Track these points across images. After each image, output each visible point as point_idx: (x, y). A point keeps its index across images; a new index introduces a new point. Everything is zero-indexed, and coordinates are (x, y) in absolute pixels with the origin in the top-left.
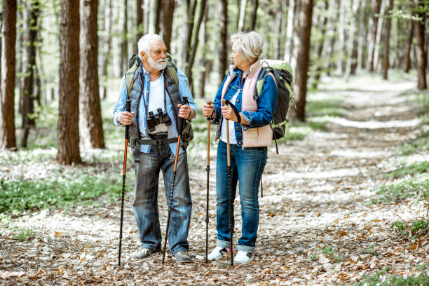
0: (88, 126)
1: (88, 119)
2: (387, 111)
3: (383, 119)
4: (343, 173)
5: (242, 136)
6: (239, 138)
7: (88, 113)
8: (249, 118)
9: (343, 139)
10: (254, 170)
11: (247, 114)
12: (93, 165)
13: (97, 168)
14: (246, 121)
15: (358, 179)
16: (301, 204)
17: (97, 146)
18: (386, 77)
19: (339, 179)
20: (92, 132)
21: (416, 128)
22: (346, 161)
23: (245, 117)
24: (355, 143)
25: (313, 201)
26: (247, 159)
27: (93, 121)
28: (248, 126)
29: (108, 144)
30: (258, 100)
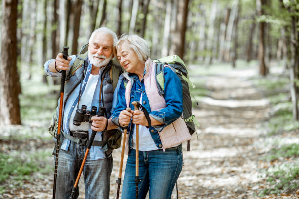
0: (8, 106)
1: (8, 100)
2: (240, 92)
3: (238, 98)
4: (222, 153)
5: (159, 138)
6: (158, 141)
7: (8, 96)
8: (161, 116)
9: (212, 116)
10: (170, 177)
11: (157, 113)
12: (8, 143)
13: (11, 146)
14: (158, 121)
15: (239, 161)
16: (194, 190)
17: (15, 122)
18: (234, 66)
19: (221, 160)
20: (11, 112)
21: (266, 107)
22: (222, 140)
23: (156, 117)
24: (222, 120)
25: (204, 186)
26: (163, 165)
27: (12, 102)
28: (163, 126)
29: (25, 120)
30: (164, 93)
